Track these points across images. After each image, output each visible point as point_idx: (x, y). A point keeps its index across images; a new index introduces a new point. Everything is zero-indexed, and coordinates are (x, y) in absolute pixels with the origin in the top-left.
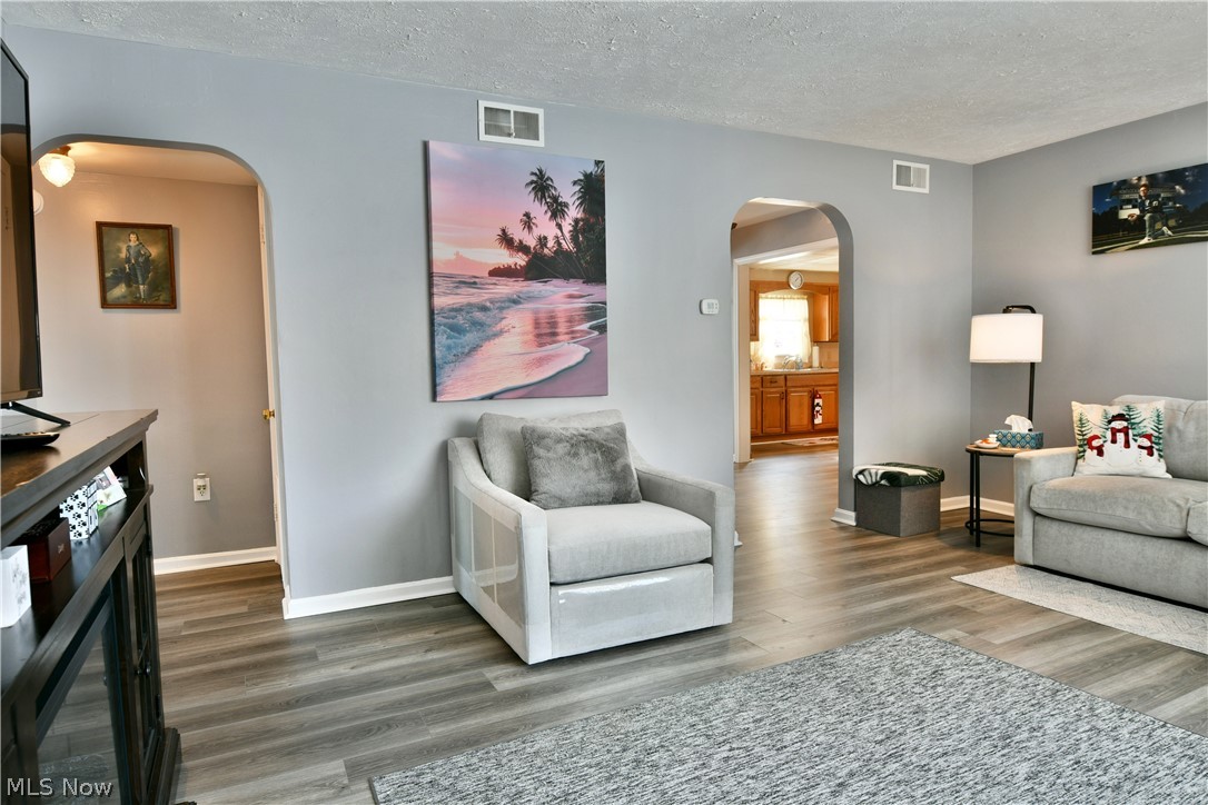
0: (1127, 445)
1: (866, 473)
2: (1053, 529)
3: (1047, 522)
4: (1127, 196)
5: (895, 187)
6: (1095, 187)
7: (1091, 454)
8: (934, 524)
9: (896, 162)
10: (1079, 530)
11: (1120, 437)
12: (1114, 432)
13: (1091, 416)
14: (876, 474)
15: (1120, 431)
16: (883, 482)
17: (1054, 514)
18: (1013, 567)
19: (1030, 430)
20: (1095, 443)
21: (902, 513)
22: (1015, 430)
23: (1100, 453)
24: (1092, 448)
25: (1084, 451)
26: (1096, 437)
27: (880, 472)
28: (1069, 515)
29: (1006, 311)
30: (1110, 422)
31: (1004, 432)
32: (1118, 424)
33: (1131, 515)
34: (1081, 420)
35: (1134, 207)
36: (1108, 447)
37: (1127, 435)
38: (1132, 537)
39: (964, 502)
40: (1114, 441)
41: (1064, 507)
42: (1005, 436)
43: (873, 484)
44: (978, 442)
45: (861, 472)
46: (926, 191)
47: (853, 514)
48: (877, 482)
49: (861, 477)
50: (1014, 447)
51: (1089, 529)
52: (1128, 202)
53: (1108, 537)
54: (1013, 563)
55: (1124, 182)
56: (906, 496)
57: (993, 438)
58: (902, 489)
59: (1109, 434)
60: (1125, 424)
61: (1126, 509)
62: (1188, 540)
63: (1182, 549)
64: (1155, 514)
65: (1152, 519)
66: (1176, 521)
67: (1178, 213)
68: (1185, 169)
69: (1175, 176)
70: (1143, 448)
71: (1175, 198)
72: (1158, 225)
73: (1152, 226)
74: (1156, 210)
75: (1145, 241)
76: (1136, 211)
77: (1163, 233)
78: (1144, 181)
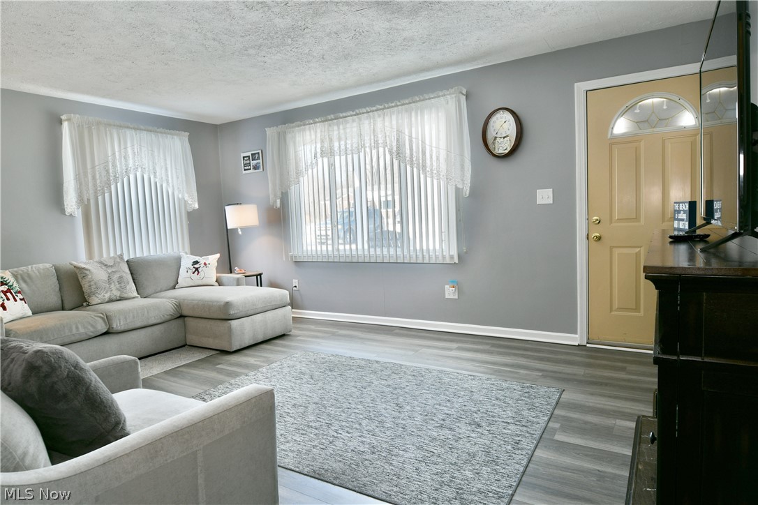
0: (15, 300)
11: (9, 295)
12: (4, 293)
15: (7, 292)
23: (5, 308)
32: (4, 288)
36: (7, 304)
37: (11, 294)
40: (7, 299)
60: (7, 287)
61: (77, 328)
62: (107, 333)
63: (106, 338)
64: (92, 326)
65: (92, 329)
66: (103, 325)
70: (21, 299)
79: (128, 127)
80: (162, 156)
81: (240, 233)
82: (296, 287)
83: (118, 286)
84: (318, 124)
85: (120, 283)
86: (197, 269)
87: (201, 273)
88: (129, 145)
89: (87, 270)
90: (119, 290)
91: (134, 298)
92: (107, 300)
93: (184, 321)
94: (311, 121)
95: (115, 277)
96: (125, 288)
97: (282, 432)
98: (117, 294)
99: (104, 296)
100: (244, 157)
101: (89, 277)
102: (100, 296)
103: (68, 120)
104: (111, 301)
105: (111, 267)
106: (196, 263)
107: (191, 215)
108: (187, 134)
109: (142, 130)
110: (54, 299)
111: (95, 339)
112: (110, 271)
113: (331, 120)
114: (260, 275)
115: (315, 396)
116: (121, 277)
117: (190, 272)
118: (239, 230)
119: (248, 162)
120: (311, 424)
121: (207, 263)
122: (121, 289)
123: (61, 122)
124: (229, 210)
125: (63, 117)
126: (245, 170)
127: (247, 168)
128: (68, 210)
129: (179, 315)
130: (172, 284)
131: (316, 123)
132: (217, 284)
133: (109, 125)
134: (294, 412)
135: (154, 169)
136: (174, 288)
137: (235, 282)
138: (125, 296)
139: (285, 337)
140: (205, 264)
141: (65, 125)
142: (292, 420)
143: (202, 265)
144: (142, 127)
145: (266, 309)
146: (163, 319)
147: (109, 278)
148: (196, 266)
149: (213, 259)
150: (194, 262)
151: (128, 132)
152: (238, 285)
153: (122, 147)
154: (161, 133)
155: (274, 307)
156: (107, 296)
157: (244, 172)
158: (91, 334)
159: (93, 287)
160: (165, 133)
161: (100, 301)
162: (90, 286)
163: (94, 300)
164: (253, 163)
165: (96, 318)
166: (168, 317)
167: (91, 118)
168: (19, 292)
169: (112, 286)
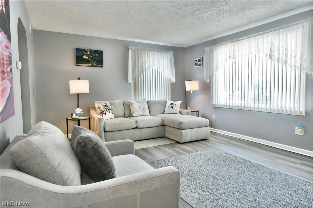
0: (109, 112)
4: (85, 53)
6: (76, 49)
9: (29, 21)
11: (107, 110)
12: (106, 109)
15: (107, 109)
20: (104, 112)
22: (78, 112)
23: (106, 115)
24: (104, 114)
25: (102, 115)
26: (104, 111)
29: (79, 79)
30: (105, 107)
32: (106, 107)
34: (99, 107)
35: (87, 56)
40: (107, 112)
41: (114, 128)
42: (81, 114)
46: (31, 34)
50: (81, 117)
52: (86, 55)
53: (122, 132)
55: (84, 49)
59: (106, 110)
61: (126, 125)
62: (136, 128)
63: (136, 130)
64: (131, 125)
65: (131, 126)
66: (135, 125)
67: (97, 60)
68: (98, 51)
69: (96, 51)
70: (111, 112)
71: (96, 56)
72: (92, 62)
73: (91, 62)
74: (92, 58)
75: (90, 65)
76: (87, 57)
77: (94, 64)
78: (89, 51)
79: (151, 50)
80: (162, 61)
81: (192, 93)
82: (214, 118)
83: (142, 110)
84: (228, 44)
85: (143, 109)
86: (172, 107)
87: (174, 108)
88: (151, 57)
89: (132, 103)
90: (143, 112)
91: (148, 115)
92: (138, 115)
93: (165, 127)
94: (225, 43)
95: (142, 107)
96: (145, 112)
97: (194, 187)
98: (142, 113)
99: (137, 114)
100: (195, 61)
101: (133, 106)
102: (136, 114)
103: (131, 49)
104: (140, 116)
105: (141, 103)
106: (172, 104)
107: (172, 85)
108: (173, 52)
109: (156, 51)
110: (121, 113)
111: (132, 130)
112: (140, 105)
113: (235, 41)
114: (198, 111)
115: (213, 172)
116: (144, 107)
117: (169, 107)
118: (191, 92)
119: (197, 63)
120: (208, 186)
121: (176, 104)
122: (144, 112)
123: (129, 49)
124: (187, 83)
125: (130, 48)
126: (195, 66)
127: (196, 65)
128: (129, 81)
129: (163, 124)
130: (162, 112)
131: (227, 43)
132: (179, 113)
133: (144, 50)
134: (201, 178)
135: (159, 66)
136: (163, 113)
137: (187, 114)
138: (145, 114)
139: (206, 140)
140: (175, 105)
141: (130, 50)
142: (199, 182)
143: (174, 105)
144: (156, 50)
145: (198, 127)
146: (157, 125)
147: (140, 107)
148: (172, 105)
149: (179, 103)
150: (171, 104)
151: (151, 52)
152: (188, 115)
153: (148, 58)
154: (163, 52)
155: (202, 126)
156: (138, 114)
157: (195, 67)
158: (131, 127)
159: (134, 110)
160: (164, 52)
161: (136, 116)
162: (133, 109)
163: (134, 115)
164: (199, 63)
165: (133, 122)
166: (159, 125)
167: (138, 48)
168: (111, 109)
169: (140, 110)
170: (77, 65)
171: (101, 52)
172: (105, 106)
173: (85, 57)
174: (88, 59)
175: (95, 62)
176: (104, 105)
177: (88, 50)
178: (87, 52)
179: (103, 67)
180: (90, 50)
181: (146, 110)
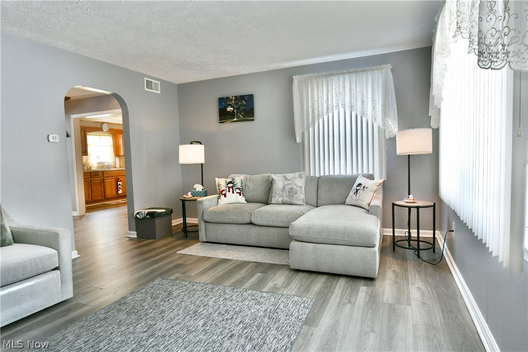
0: (233, 193)
1: (140, 214)
2: (211, 226)
3: (209, 224)
4: (229, 103)
5: (146, 89)
6: (219, 98)
7: (222, 197)
8: (169, 231)
9: (146, 79)
10: (220, 225)
11: (231, 189)
12: (229, 188)
13: (222, 182)
14: (144, 213)
15: (231, 187)
16: (147, 217)
17: (211, 221)
18: (199, 243)
19: (203, 190)
20: (224, 193)
21: (156, 229)
22: (197, 190)
23: (225, 196)
24: (222, 194)
25: (220, 196)
26: (224, 190)
27: (146, 212)
28: (216, 220)
29: (191, 143)
30: (227, 185)
31: (194, 191)
32: (230, 185)
33: (235, 217)
34: (218, 184)
35: (231, 107)
36: (227, 193)
37: (233, 189)
38: (236, 225)
39: (181, 221)
40: (229, 191)
41: (214, 218)
42: (194, 193)
43: (144, 218)
44: (184, 196)
45: (138, 213)
46: (159, 92)
47: (135, 233)
48: (145, 217)
49: (138, 216)
50: (197, 196)
51: (223, 224)
52: (230, 105)
53: (229, 226)
54: (199, 242)
55: (228, 98)
56: (158, 221)
57: (189, 194)
58: (156, 219)
59: (227, 189)
60: (232, 185)
62: (251, 223)
63: (249, 226)
65: (242, 218)
66: (248, 219)
67: (244, 110)
68: (245, 96)
69: (242, 97)
70: (237, 193)
71: (243, 105)
72: (239, 114)
73: (237, 114)
74: (238, 109)
75: (235, 119)
76: (232, 109)
77: (240, 117)
78: (234, 98)
79: (333, 75)
82: (453, 231)
83: (288, 194)
86: (357, 191)
87: (358, 195)
90: (288, 197)
91: (300, 205)
92: (280, 202)
95: (287, 188)
96: (293, 197)
98: (287, 199)
99: (278, 199)
102: (276, 199)
104: (284, 203)
105: (289, 180)
106: (359, 185)
108: (390, 65)
112: (286, 183)
116: (291, 188)
117: (354, 192)
121: (366, 187)
128: (298, 140)
132: (367, 207)
133: (319, 77)
138: (293, 202)
140: (363, 187)
147: (284, 188)
148: (358, 188)
151: (335, 78)
154: (361, 71)
156: (280, 200)
158: (241, 221)
160: (365, 71)
161: (275, 202)
163: (273, 201)
167: (305, 76)
168: (239, 189)
169: (284, 193)
170: (220, 123)
171: (251, 97)
172: (230, 182)
173: (229, 109)
174: (233, 111)
175: (242, 114)
176: (229, 180)
177: (232, 97)
178: (232, 100)
179: (253, 120)
180: (236, 97)
181: (296, 193)
